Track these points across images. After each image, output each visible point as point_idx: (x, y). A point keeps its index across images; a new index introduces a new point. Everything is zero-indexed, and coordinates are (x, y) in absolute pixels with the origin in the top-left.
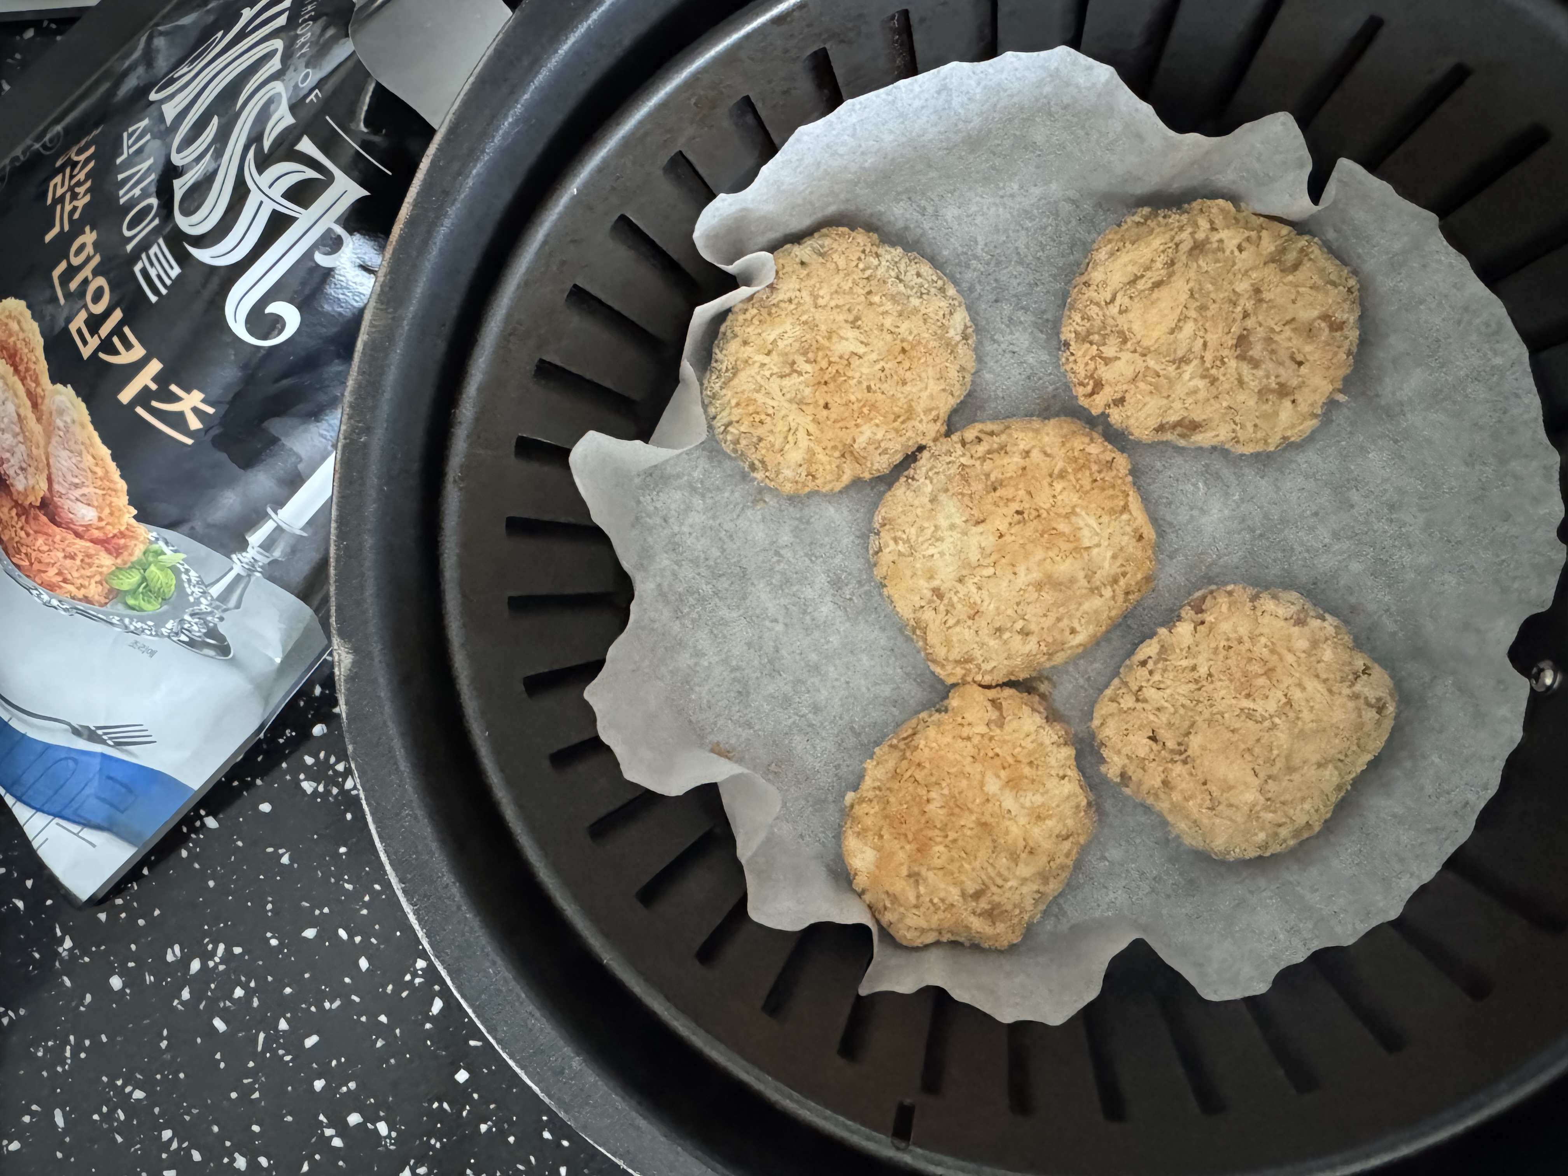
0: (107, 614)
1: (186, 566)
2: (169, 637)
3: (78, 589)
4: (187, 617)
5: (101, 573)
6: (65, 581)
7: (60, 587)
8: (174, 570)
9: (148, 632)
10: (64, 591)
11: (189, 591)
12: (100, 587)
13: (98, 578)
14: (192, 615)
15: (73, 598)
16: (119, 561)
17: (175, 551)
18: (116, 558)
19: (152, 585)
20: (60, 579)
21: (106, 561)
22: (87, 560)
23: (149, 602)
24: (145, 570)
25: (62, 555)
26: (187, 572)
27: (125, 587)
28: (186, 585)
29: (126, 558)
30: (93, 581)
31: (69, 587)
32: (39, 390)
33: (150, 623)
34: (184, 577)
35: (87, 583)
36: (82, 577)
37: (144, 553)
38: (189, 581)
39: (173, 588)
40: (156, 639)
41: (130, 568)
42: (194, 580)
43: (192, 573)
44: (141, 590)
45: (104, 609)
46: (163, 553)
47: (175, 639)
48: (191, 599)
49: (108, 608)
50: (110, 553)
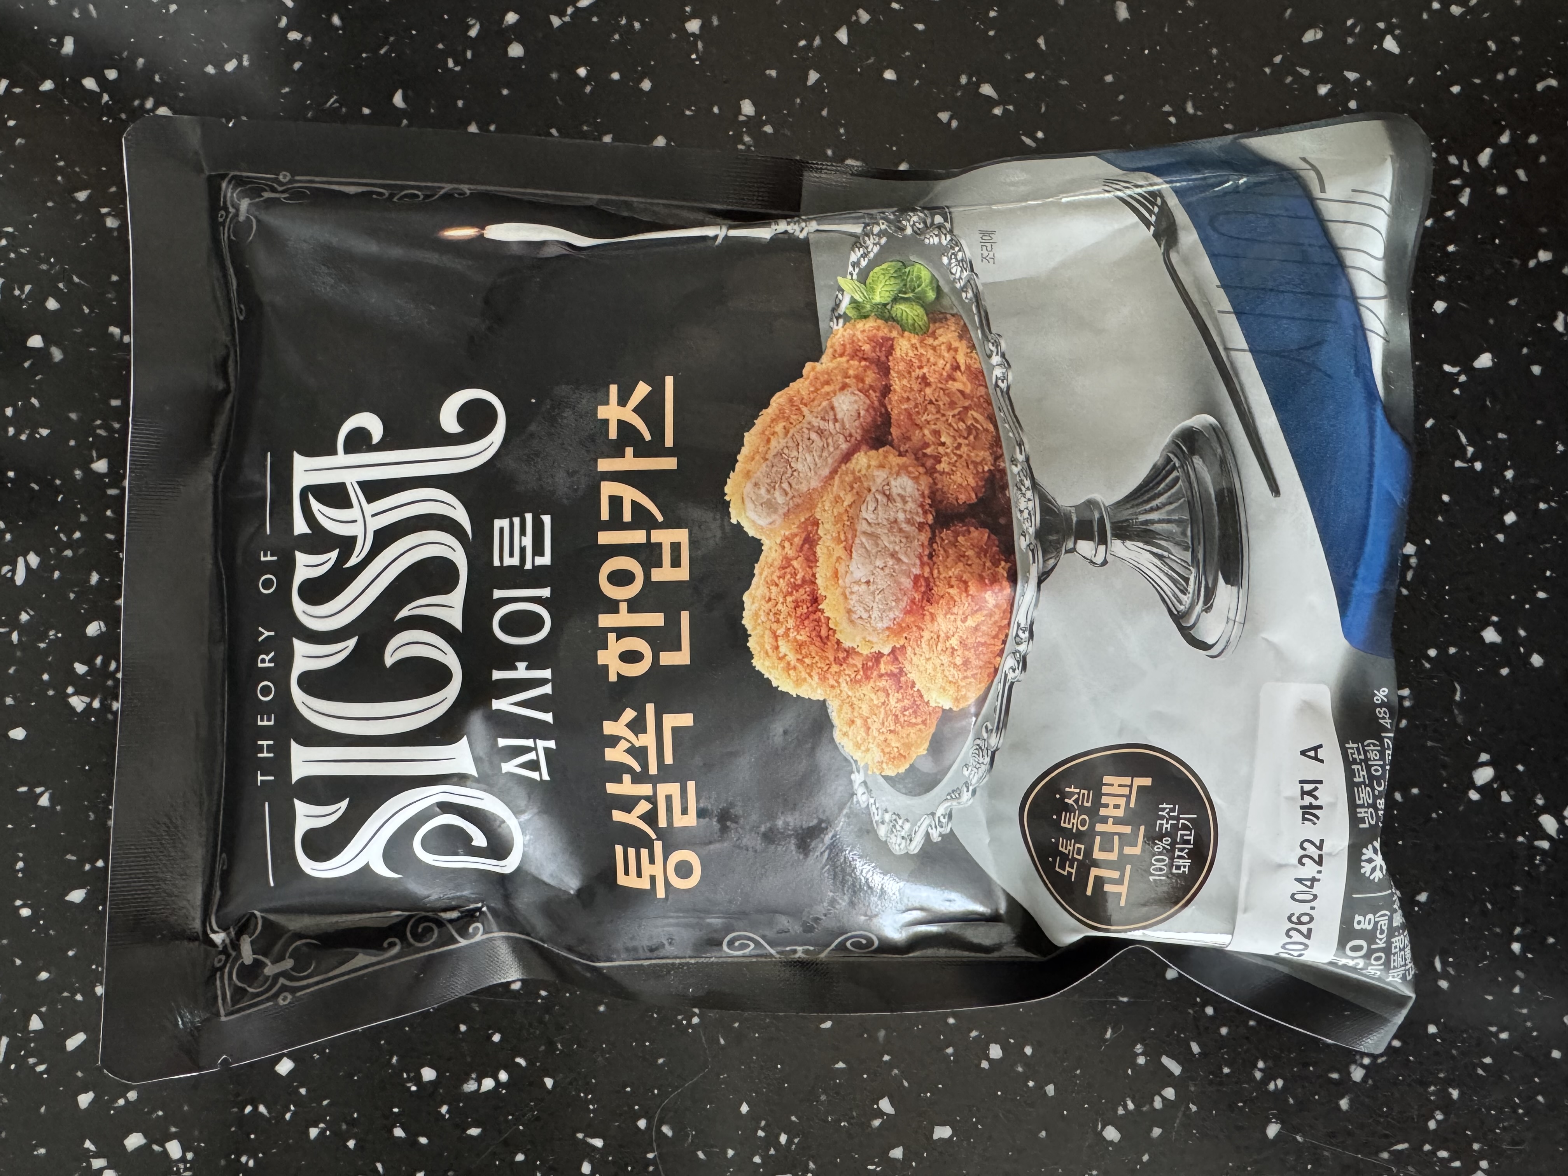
0: (967, 308)
1: (850, 269)
2: (951, 232)
3: (956, 350)
4: (909, 231)
5: (921, 342)
6: (956, 367)
7: (968, 367)
8: (863, 278)
9: (960, 256)
10: (969, 361)
11: (876, 249)
12: (939, 332)
13: (930, 341)
14: (903, 229)
15: (973, 347)
16: (894, 334)
17: (841, 290)
18: (893, 339)
19: (896, 288)
20: (958, 374)
21: (904, 346)
22: (917, 363)
23: (919, 278)
24: (885, 305)
25: (928, 391)
26: (855, 264)
27: (920, 311)
28: (871, 255)
29: (886, 331)
30: (936, 343)
31: (961, 359)
32: (790, 552)
33: (945, 260)
34: (864, 263)
35: (943, 347)
36: (941, 356)
37: (866, 317)
38: (864, 256)
39: (884, 266)
40: (963, 242)
41: (894, 320)
42: (859, 253)
43: (854, 257)
44: (911, 295)
45: (962, 312)
46: (853, 301)
47: (948, 226)
48: (883, 241)
49: (958, 309)
50: (892, 347)
